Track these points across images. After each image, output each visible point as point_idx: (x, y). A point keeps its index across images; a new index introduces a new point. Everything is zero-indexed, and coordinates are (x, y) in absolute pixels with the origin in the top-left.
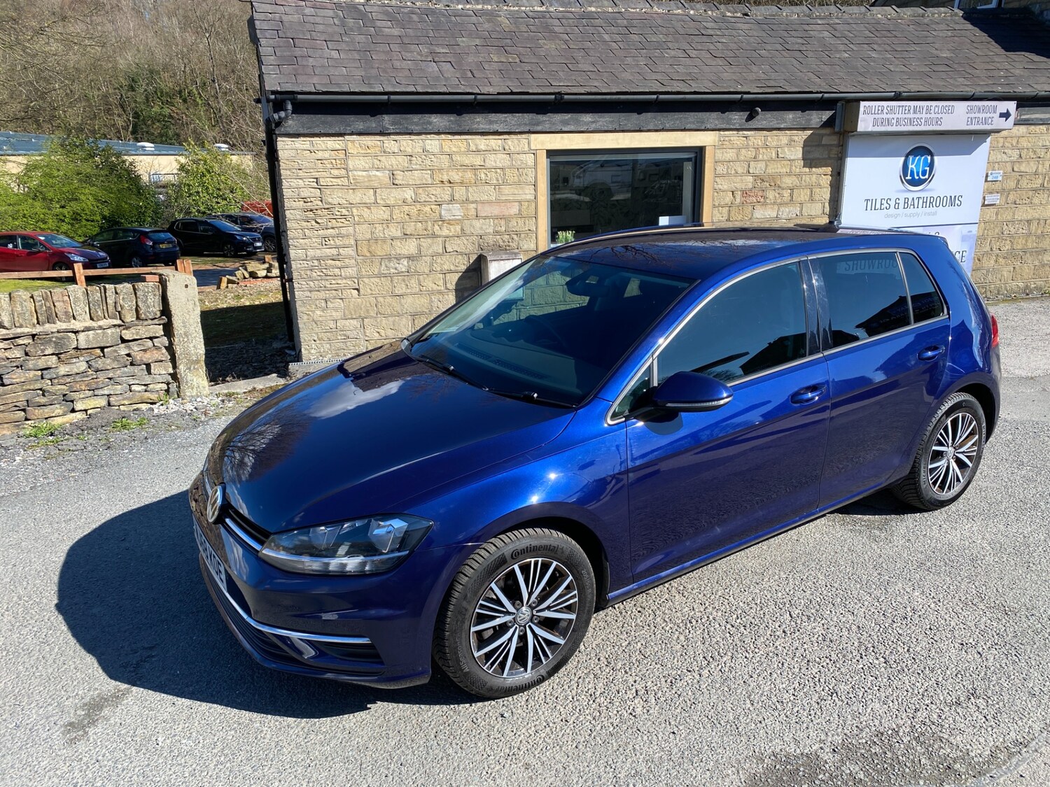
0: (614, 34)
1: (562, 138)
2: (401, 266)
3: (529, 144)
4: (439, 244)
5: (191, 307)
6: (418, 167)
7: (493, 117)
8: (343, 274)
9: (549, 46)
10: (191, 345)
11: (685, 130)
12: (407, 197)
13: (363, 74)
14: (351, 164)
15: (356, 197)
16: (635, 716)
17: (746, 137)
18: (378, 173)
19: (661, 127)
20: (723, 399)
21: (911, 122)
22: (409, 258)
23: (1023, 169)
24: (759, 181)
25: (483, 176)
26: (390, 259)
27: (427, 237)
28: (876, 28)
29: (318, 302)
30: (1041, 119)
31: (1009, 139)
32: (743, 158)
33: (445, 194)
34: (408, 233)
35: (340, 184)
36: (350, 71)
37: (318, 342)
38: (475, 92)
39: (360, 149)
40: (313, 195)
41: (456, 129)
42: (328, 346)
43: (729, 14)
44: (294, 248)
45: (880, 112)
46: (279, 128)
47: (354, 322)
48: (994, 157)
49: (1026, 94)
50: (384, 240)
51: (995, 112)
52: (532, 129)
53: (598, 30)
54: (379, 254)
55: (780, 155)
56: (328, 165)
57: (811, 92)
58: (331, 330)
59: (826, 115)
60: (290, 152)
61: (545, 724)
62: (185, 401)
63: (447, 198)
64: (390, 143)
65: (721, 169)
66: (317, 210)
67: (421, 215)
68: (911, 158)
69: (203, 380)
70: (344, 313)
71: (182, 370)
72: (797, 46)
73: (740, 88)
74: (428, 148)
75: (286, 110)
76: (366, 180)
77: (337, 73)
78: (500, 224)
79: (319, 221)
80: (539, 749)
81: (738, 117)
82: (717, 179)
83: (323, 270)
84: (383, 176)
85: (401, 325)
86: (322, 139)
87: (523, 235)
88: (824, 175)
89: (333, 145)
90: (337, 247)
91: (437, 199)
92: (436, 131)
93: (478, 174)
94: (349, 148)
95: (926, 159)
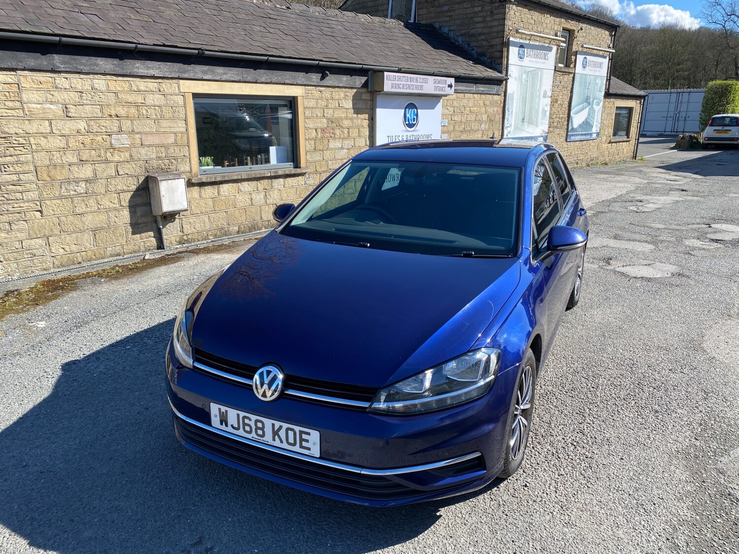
1: (203, 84)
2: (79, 188)
3: (179, 87)
4: (112, 169)
6: (88, 102)
7: (150, 63)
8: (25, 198)
9: (169, 12)
11: (284, 84)
12: (81, 128)
13: (22, 16)
14: (25, 96)
15: (32, 128)
17: (320, 91)
18: (51, 106)
19: (269, 81)
21: (409, 87)
22: (87, 181)
23: (456, 119)
24: (330, 122)
25: (144, 112)
26: (69, 183)
27: (101, 162)
28: (365, 27)
30: (462, 90)
31: (450, 101)
32: (319, 106)
33: (114, 126)
34: (84, 159)
35: (15, 115)
36: (9, 13)
37: (5, 262)
38: (135, 41)
39: (32, 84)
41: (120, 72)
42: (15, 265)
43: (278, 6)
47: (40, 241)
48: (444, 111)
49: (456, 74)
50: (62, 166)
51: (446, 84)
52: (180, 76)
54: (58, 178)
55: (341, 105)
56: (2, 98)
57: (355, 64)
58: (17, 250)
59: (364, 79)
63: (116, 129)
64: (61, 80)
65: (308, 113)
67: (94, 144)
68: (407, 110)
70: (29, 233)
72: (329, 33)
73: (314, 57)
74: (96, 86)
76: (41, 112)
78: (161, 151)
81: (315, 77)
82: (306, 120)
83: (5, 195)
84: (57, 109)
85: (84, 240)
87: (179, 160)
88: (365, 119)
89: (6, 79)
90: (17, 173)
91: (107, 131)
92: (103, 72)
93: (140, 110)
94: (22, 82)
95: (414, 111)
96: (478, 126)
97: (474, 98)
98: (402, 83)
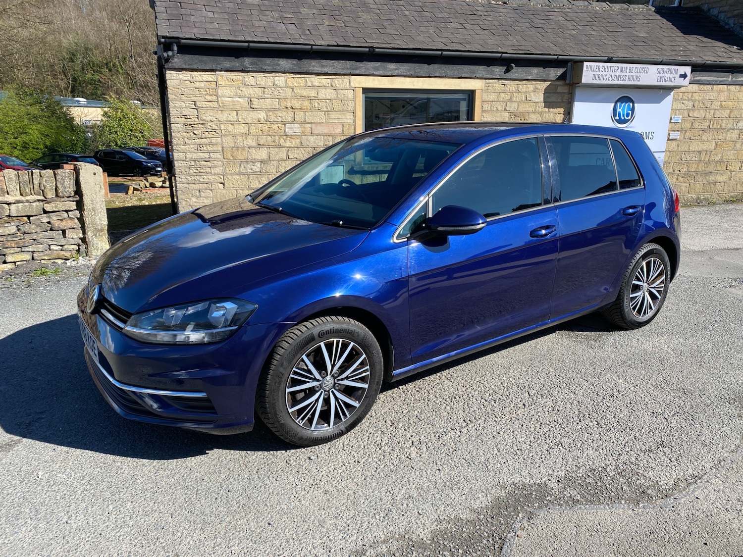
0: (412, 11)
1: (374, 80)
2: (255, 167)
3: (350, 83)
4: (283, 153)
5: (98, 189)
6: (269, 96)
7: (324, 62)
8: (213, 172)
9: (366, 17)
10: (97, 218)
11: (461, 78)
12: (261, 117)
13: (230, 28)
14: (220, 92)
15: (223, 116)
16: (410, 459)
17: (504, 85)
18: (240, 100)
19: (444, 75)
20: (479, 224)
21: (619, 78)
22: (262, 162)
23: (695, 115)
24: (513, 116)
25: (316, 105)
26: (247, 162)
27: (275, 146)
28: (595, 16)
29: (193, 192)
30: (708, 81)
31: (686, 94)
32: (502, 99)
33: (289, 116)
34: (261, 144)
35: (212, 106)
36: (221, 26)
38: (311, 43)
39: (227, 82)
40: (192, 114)
41: (298, 70)
43: (493, 2)
44: (177, 152)
45: (597, 70)
46: (168, 63)
48: (676, 106)
49: (698, 62)
50: (243, 149)
51: (676, 74)
52: (352, 73)
53: (401, 8)
54: (239, 158)
55: (528, 99)
56: (203, 92)
57: (550, 55)
59: (560, 71)
60: (175, 81)
61: (342, 464)
62: (91, 258)
63: (290, 119)
64: (249, 78)
65: (486, 107)
66: (194, 124)
67: (271, 131)
68: (619, 104)
69: (106, 244)
70: (213, 201)
71: (90, 236)
72: (540, 25)
73: (500, 50)
74: (277, 82)
75: (172, 50)
76: (231, 104)
77: (211, 27)
78: (328, 140)
79: (196, 132)
80: (336, 481)
81: (498, 70)
82: (484, 114)
83: (198, 169)
84: (244, 102)
86: (199, 73)
88: (559, 114)
89: (208, 78)
90: (209, 152)
91: (283, 121)
92: (283, 71)
93: (313, 103)
94: (219, 80)
95: (629, 105)
96: (733, 125)
97: (729, 90)
98: (608, 73)
